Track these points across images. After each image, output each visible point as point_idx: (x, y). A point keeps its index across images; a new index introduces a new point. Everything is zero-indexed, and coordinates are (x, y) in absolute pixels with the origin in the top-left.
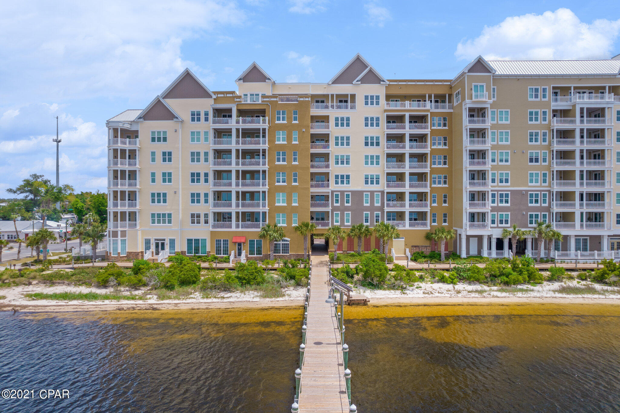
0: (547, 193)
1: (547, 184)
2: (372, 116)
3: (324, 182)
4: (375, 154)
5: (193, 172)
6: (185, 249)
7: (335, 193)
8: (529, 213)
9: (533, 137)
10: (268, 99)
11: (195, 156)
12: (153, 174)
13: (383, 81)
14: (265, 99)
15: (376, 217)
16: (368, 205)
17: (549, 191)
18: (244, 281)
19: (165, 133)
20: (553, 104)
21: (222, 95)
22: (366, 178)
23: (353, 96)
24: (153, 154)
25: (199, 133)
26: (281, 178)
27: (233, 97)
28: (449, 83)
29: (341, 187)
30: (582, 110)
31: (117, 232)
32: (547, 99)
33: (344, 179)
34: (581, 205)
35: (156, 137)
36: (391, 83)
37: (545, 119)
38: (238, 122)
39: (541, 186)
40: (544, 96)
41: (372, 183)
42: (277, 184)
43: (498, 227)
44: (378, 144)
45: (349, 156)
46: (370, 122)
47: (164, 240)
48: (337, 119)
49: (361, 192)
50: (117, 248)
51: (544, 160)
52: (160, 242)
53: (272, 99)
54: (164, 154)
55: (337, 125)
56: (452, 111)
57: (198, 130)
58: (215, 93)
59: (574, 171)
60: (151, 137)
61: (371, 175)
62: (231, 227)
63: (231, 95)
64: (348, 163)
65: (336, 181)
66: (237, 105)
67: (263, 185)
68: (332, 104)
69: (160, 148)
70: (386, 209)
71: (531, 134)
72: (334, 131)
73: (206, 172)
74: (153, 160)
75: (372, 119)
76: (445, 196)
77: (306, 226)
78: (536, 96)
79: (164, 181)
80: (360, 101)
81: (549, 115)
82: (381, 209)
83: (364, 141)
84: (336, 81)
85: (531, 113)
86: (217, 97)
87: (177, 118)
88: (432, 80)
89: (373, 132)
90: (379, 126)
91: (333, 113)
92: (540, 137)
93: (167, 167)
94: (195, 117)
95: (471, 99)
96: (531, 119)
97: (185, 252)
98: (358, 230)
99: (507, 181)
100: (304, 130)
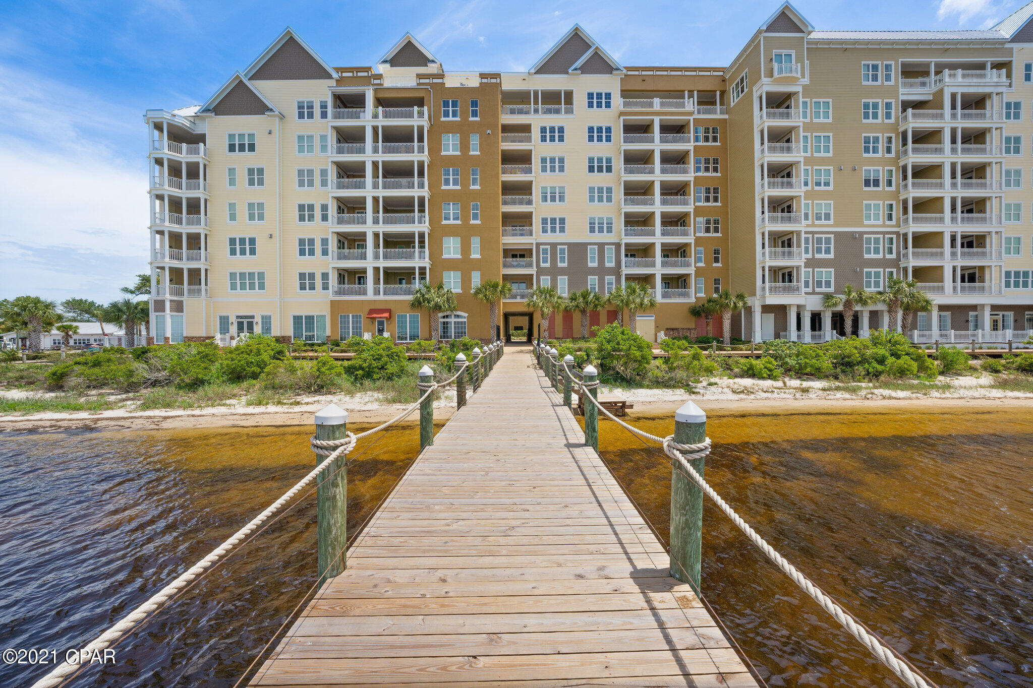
0: (894, 236)
1: (894, 222)
2: (600, 125)
3: (525, 228)
4: (605, 185)
5: (302, 203)
6: (290, 332)
7: (541, 247)
8: (865, 270)
9: (869, 145)
10: (427, 81)
11: (305, 178)
12: (232, 206)
13: (618, 69)
14: (422, 81)
15: (608, 284)
16: (595, 265)
17: (897, 233)
18: (360, 372)
19: (251, 136)
20: (901, 90)
21: (350, 74)
22: (590, 223)
23: (569, 95)
24: (232, 171)
25: (310, 137)
26: (451, 212)
27: (368, 77)
28: (721, 73)
29: (550, 238)
30: (954, 96)
31: (163, 301)
32: (892, 83)
33: (557, 224)
34: (953, 254)
35: (237, 143)
36: (629, 73)
37: (888, 116)
38: (375, 116)
39: (884, 225)
40: (888, 78)
41: (601, 230)
42: (444, 222)
43: (814, 293)
44: (609, 169)
45: (564, 187)
46: (597, 134)
47: (253, 317)
48: (543, 130)
49: (584, 246)
50: (164, 330)
51: (890, 183)
52: (245, 321)
53: (435, 81)
54: (251, 171)
55: (544, 139)
56: (726, 117)
57: (310, 133)
58: (337, 70)
59: (941, 199)
60: (227, 143)
61: (599, 218)
62: (366, 294)
63: (365, 74)
64: (562, 199)
65: (543, 228)
66: (375, 91)
67: (420, 222)
68: (536, 106)
69: (243, 161)
70: (625, 271)
71: (867, 140)
72: (539, 149)
73: (324, 202)
74: (232, 182)
75: (600, 129)
76: (716, 252)
77: (493, 287)
78: (875, 78)
79: (251, 218)
80: (580, 100)
81: (897, 109)
82: (616, 271)
83: (588, 164)
84: (542, 70)
85: (866, 106)
86: (342, 77)
87: (271, 110)
88: (695, 68)
89: (601, 150)
90: (610, 141)
91: (537, 120)
92: (881, 146)
93: (256, 194)
94: (305, 111)
95: (772, 76)
96: (866, 116)
97: (290, 337)
98: (581, 300)
99: (827, 217)
100: (489, 131)
